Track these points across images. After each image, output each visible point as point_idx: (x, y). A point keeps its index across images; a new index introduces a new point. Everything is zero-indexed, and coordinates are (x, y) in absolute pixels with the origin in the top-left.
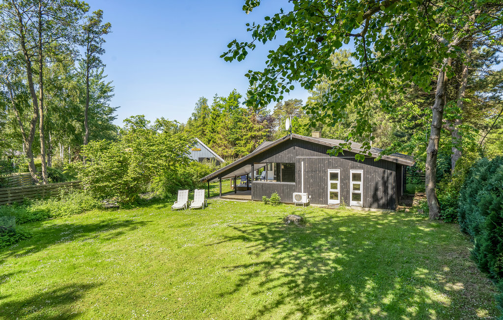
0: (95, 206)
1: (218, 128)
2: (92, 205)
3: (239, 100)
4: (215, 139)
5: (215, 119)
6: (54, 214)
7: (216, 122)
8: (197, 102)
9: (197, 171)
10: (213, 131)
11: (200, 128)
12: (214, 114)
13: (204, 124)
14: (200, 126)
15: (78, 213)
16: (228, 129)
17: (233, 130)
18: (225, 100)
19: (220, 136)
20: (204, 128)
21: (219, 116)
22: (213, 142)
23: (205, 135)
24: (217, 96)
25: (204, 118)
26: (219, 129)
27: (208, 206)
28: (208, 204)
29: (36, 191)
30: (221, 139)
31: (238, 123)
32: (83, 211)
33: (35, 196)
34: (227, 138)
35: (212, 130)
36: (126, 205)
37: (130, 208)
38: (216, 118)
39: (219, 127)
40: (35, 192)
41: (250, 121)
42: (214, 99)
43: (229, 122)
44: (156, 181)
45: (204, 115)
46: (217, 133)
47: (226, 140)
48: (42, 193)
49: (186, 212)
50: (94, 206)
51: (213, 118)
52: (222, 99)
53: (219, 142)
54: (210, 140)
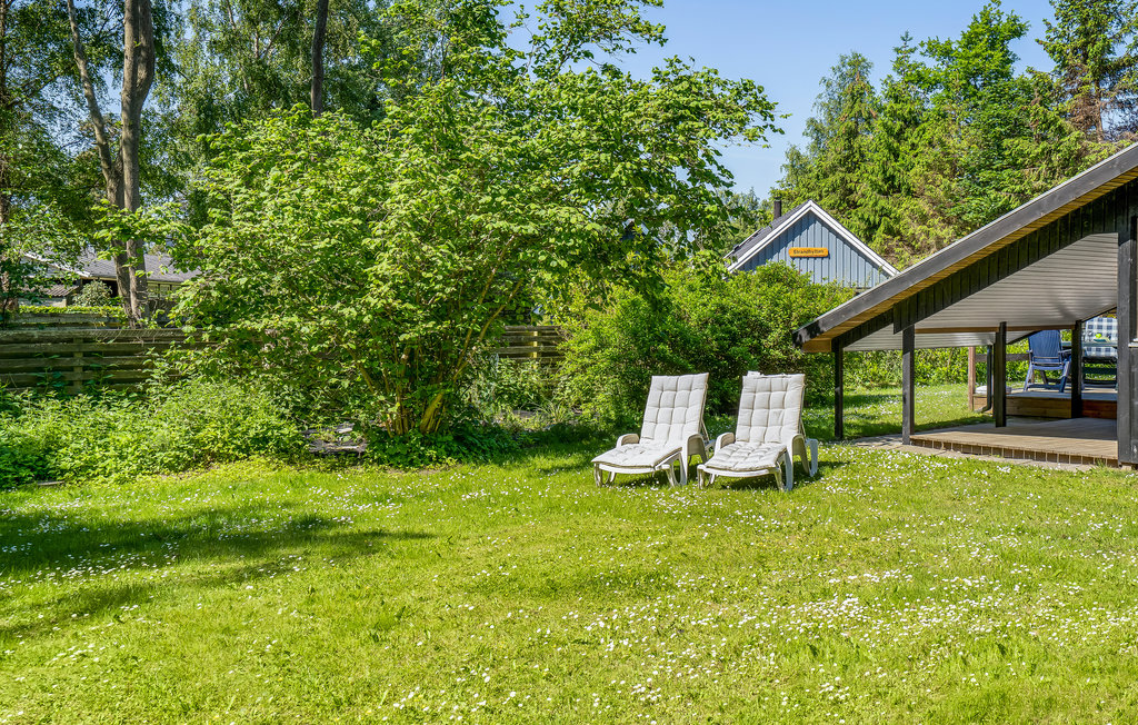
0: (266, 440)
1: (911, 173)
2: (252, 433)
3: (1013, 46)
4: (897, 220)
5: (899, 136)
6: (66, 464)
7: (904, 147)
8: (830, 75)
9: (787, 308)
10: (891, 186)
11: (831, 179)
12: (894, 115)
13: (851, 161)
14: (833, 169)
15: (171, 467)
16: (956, 171)
17: (984, 175)
18: (947, 53)
19: (923, 205)
20: (848, 176)
21: (917, 124)
22: (889, 231)
23: (855, 205)
24: (911, 45)
25: (852, 134)
26: (913, 178)
27: (818, 476)
28: (822, 464)
29: (46, 355)
30: (924, 219)
31: (1006, 142)
32: (201, 458)
33: (39, 379)
34: (951, 212)
35: (886, 180)
36: (393, 448)
37: (411, 463)
38: (901, 131)
39: (918, 169)
40: (42, 362)
41: (1067, 125)
42: (894, 56)
43: (964, 145)
44: (584, 347)
45: (851, 124)
46: (909, 192)
47: (948, 222)
48: (71, 369)
49: (675, 498)
50: (261, 442)
51: (889, 131)
52: (933, 48)
53: (916, 229)
54: (876, 226)
